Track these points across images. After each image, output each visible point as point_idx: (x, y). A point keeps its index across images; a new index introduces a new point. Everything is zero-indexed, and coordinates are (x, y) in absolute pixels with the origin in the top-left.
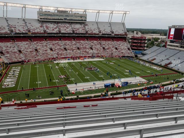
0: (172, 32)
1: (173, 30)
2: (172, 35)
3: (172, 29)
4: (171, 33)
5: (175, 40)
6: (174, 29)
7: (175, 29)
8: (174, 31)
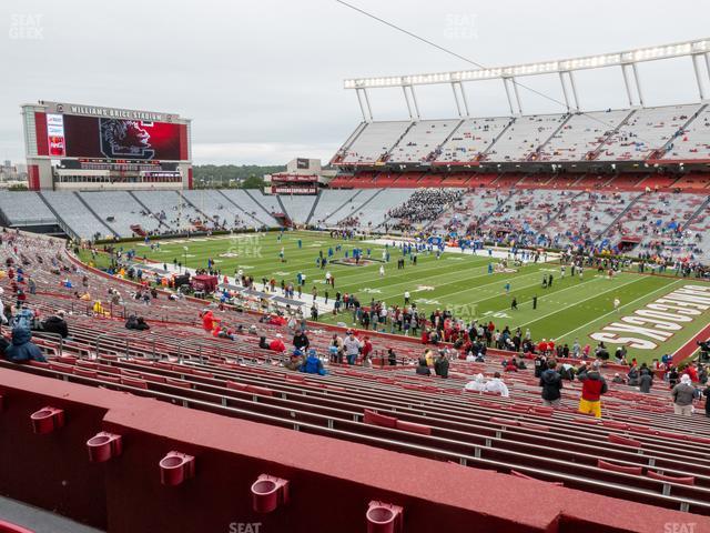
0: (56, 128)
1: (59, 120)
2: (58, 140)
3: (49, 116)
4: (50, 134)
5: (76, 158)
6: (61, 117)
7: (65, 116)
8: (62, 123)
